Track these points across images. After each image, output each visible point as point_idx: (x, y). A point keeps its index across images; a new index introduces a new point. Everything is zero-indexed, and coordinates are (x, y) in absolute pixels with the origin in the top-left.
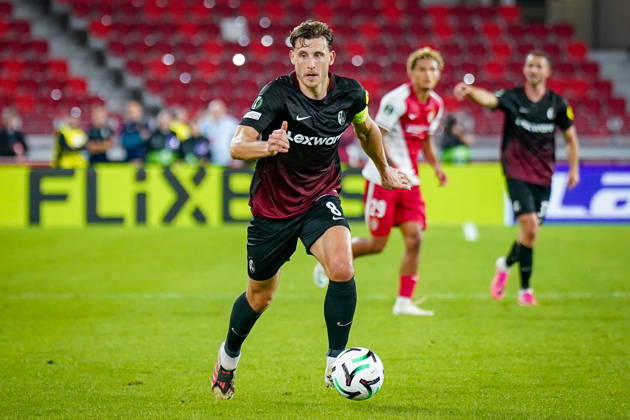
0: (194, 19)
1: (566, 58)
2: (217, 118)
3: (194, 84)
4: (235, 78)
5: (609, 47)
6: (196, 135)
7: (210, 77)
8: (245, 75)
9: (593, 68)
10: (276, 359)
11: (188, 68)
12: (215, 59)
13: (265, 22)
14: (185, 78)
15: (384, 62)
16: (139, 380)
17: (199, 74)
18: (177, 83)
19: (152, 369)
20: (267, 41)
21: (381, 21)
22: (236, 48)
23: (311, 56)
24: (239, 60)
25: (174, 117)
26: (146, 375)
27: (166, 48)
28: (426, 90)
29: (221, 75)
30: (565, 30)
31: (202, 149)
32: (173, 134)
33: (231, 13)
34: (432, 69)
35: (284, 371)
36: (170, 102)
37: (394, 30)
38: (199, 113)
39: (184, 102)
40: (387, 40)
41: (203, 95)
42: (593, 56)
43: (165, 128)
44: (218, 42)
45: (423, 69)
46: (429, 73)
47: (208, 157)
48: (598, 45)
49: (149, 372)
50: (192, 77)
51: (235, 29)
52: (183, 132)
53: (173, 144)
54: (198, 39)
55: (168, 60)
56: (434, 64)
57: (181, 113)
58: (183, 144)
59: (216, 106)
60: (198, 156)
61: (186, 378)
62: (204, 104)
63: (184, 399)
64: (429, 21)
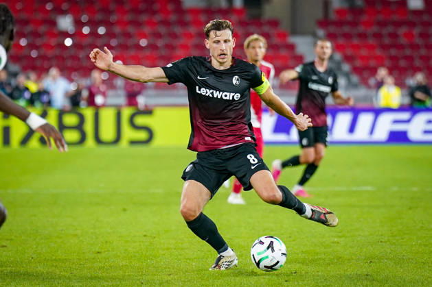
0: (39, 16)
1: (276, 41)
2: (54, 79)
3: (40, 57)
4: (66, 54)
5: (302, 33)
6: (42, 90)
7: (50, 53)
8: (72, 52)
9: (291, 47)
10: (92, 231)
11: (37, 48)
12: (53, 42)
13: (84, 18)
14: (34, 54)
15: (160, 43)
16: (5, 244)
17: (43, 51)
18: (29, 57)
19: (13, 237)
20: (86, 30)
21: (158, 18)
22: (66, 35)
23: (222, 42)
24: (68, 42)
25: (28, 78)
26: (9, 242)
27: (22, 35)
28: (256, 61)
29: (57, 52)
30: (274, 23)
31: (45, 98)
32: (27, 89)
33: (63, 13)
34: (260, 47)
35: (97, 238)
36: (25, 69)
37: (166, 23)
38: (43, 76)
39: (34, 68)
40: (162, 30)
41: (46, 65)
42: (292, 40)
43: (21, 86)
44: (55, 31)
45: (254, 48)
46: (258, 50)
47: (49, 103)
48: (295, 32)
49: (11, 240)
50: (39, 53)
51: (66, 23)
52: (33, 87)
53: (27, 95)
54: (43, 29)
55: (23, 42)
56: (262, 44)
57: (33, 76)
58: (33, 95)
59: (54, 72)
60: (43, 103)
61: (34, 242)
62: (47, 70)
63: (33, 256)
64: (188, 18)
